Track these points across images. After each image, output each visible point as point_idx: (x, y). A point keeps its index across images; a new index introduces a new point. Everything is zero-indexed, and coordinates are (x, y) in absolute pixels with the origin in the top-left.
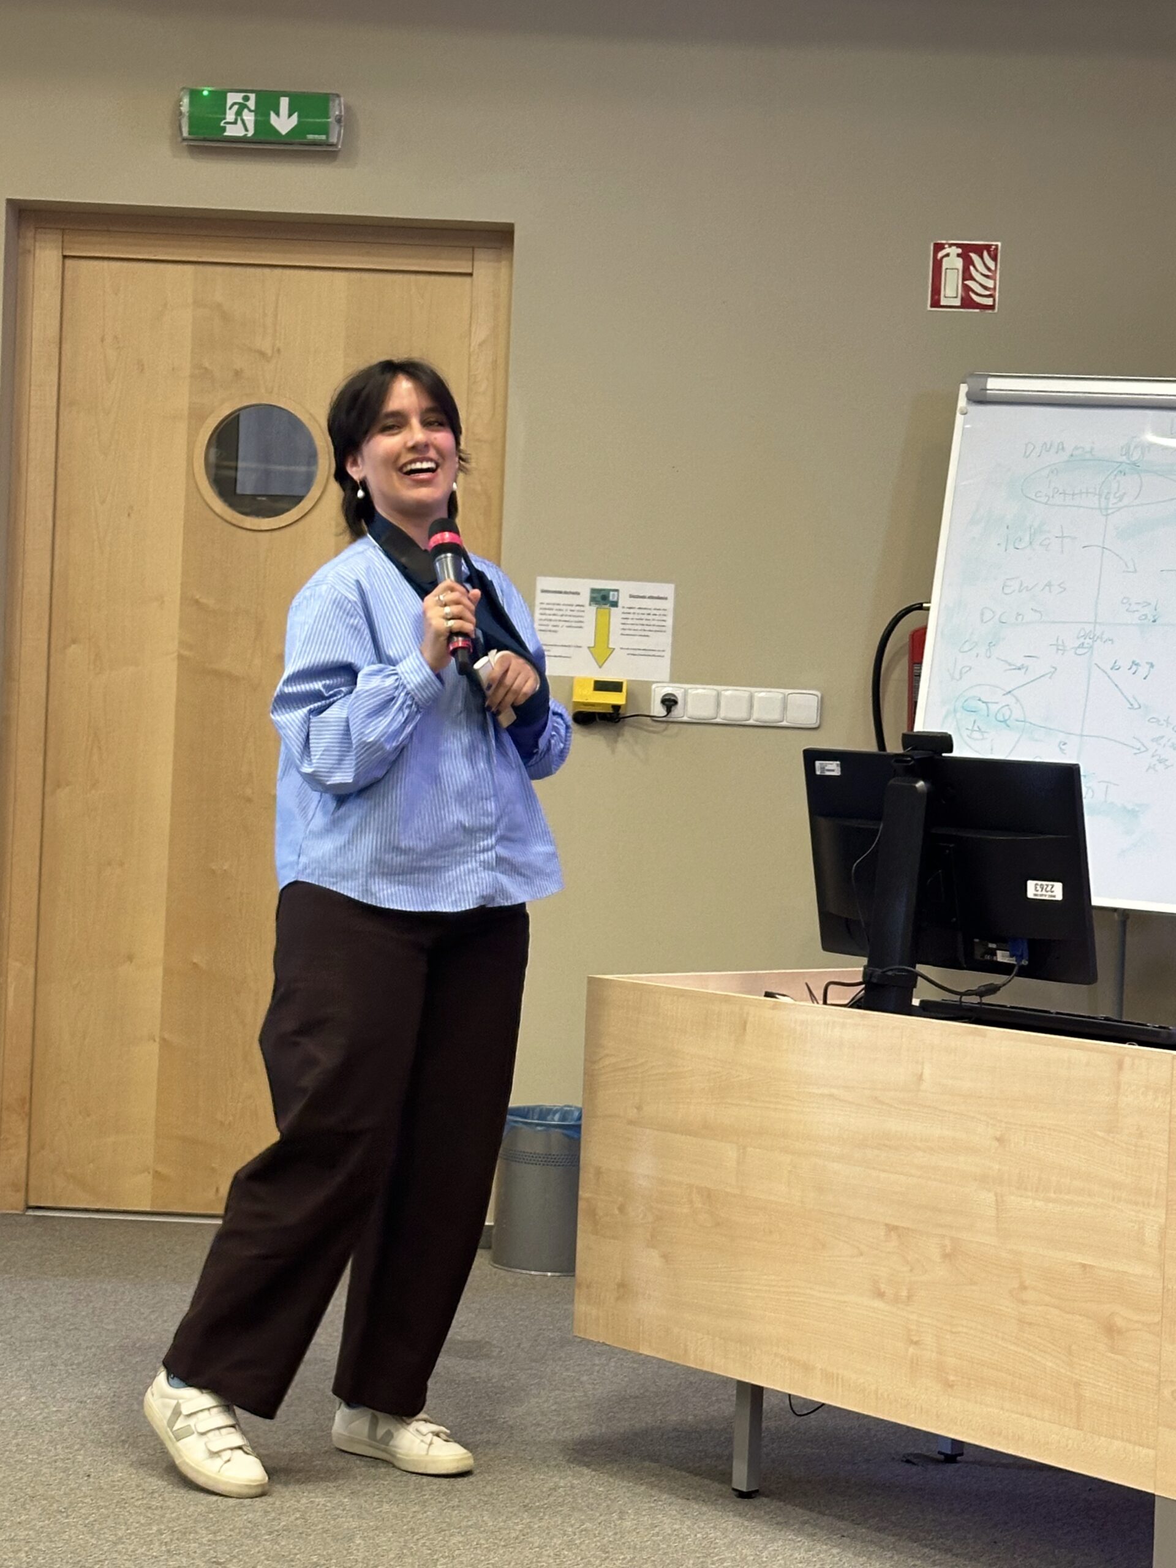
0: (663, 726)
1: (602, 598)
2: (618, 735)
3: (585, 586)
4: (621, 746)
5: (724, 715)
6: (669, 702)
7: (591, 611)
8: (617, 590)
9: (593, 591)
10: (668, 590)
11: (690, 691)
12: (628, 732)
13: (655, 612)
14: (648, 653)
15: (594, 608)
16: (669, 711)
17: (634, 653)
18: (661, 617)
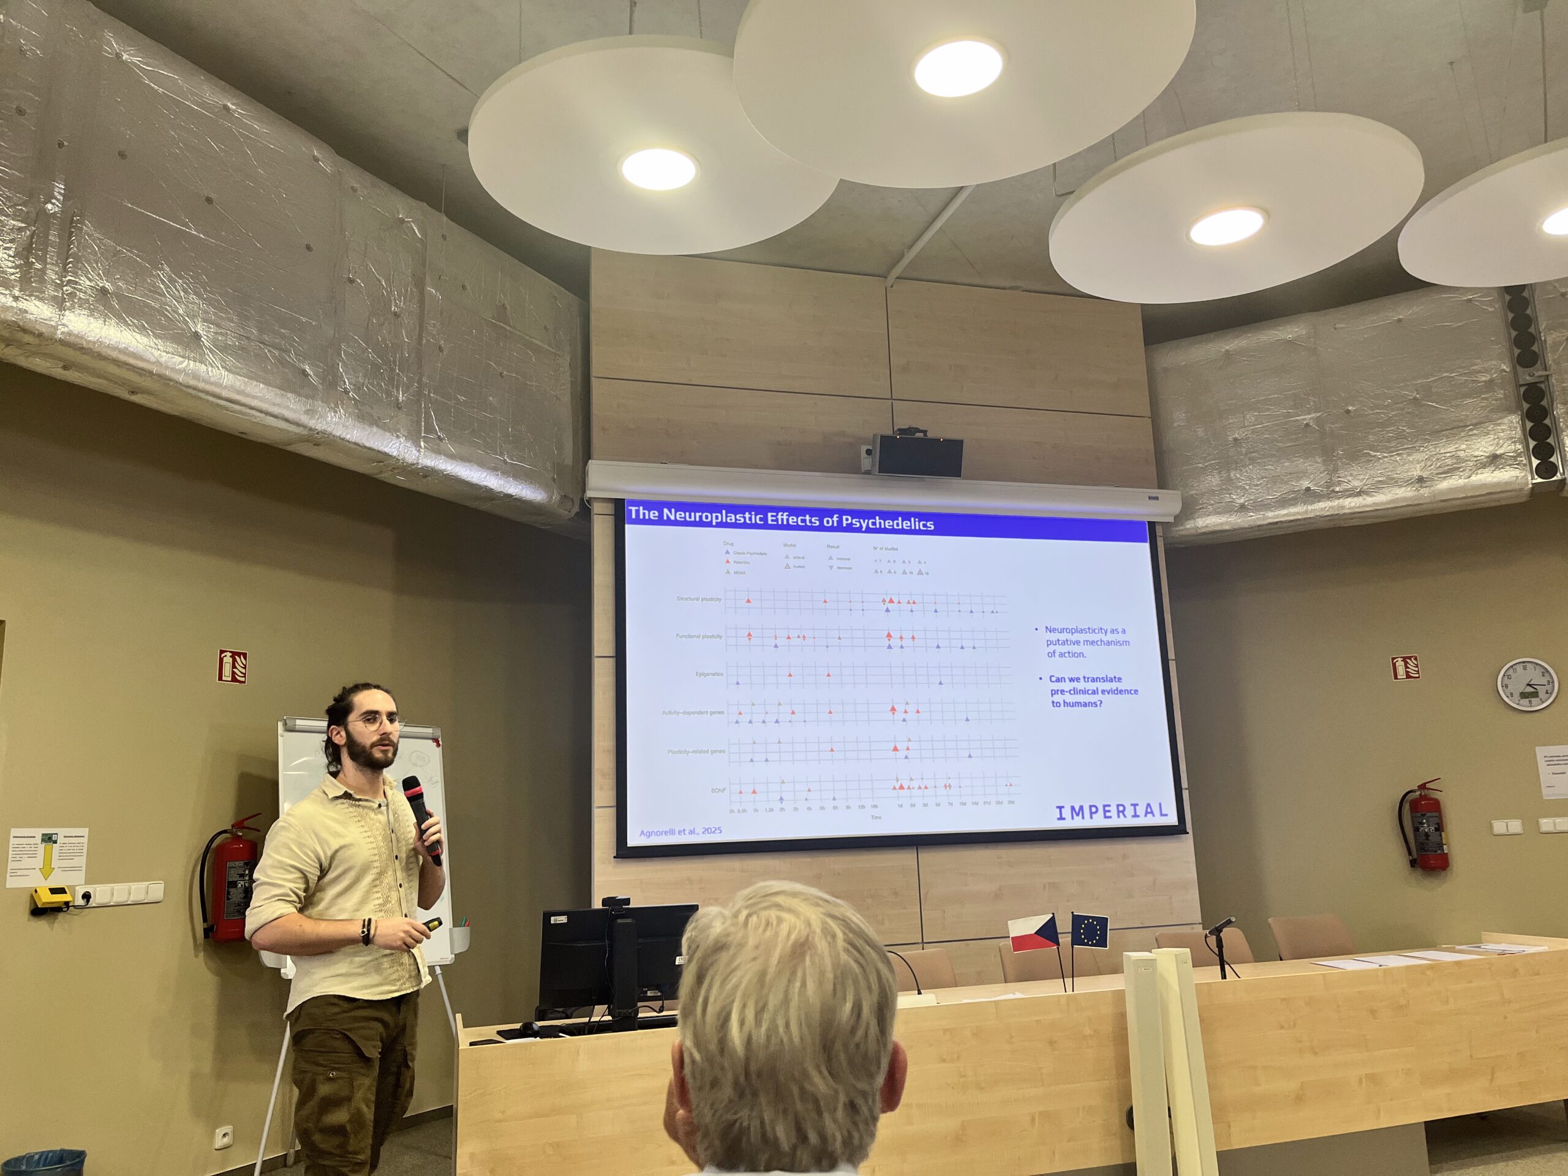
0: (80, 910)
1: (48, 839)
3: (38, 832)
4: (56, 925)
5: (115, 900)
6: (87, 896)
7: (42, 847)
8: (57, 834)
9: (43, 835)
11: (98, 889)
13: (78, 845)
14: (74, 869)
15: (44, 845)
18: (81, 848)
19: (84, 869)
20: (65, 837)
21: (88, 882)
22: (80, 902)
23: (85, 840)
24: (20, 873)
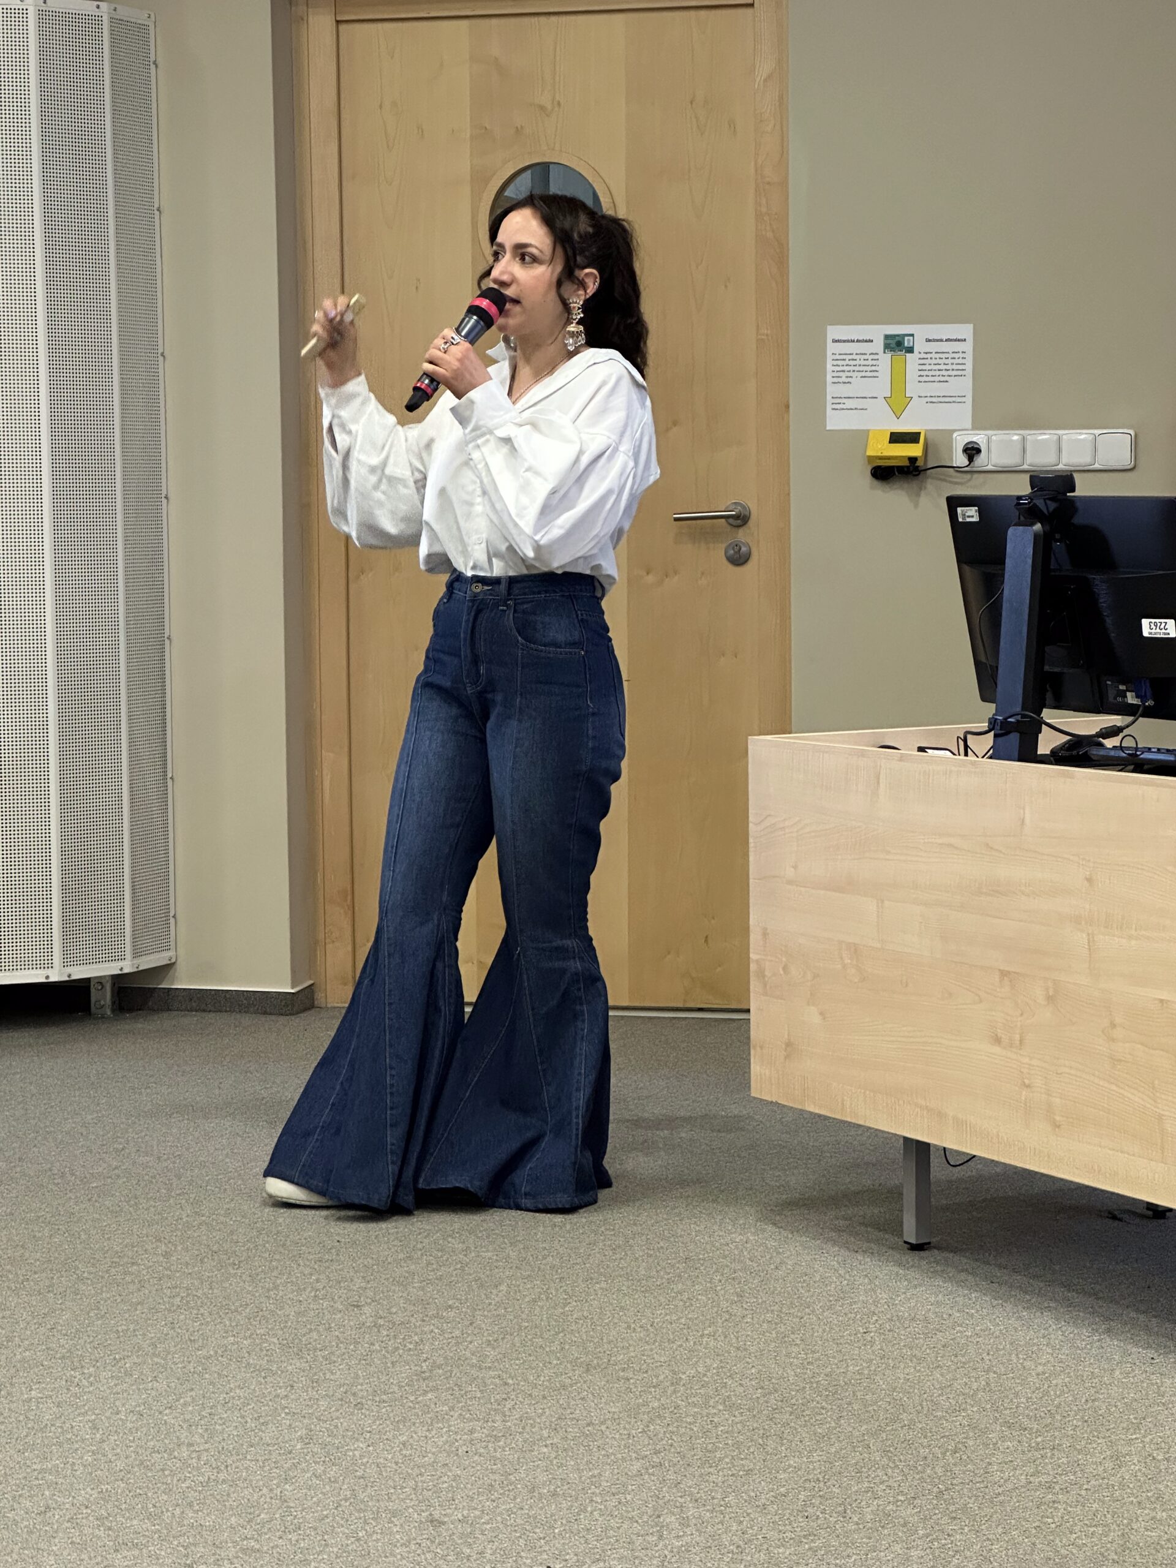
1: (897, 345)
2: (921, 489)
5: (1031, 461)
6: (972, 451)
7: (885, 359)
8: (912, 335)
9: (887, 337)
11: (993, 438)
13: (954, 355)
14: (947, 399)
15: (889, 355)
16: (971, 459)
17: (933, 400)
18: (960, 361)
19: (969, 399)
20: (928, 340)
21: (978, 424)
22: (961, 460)
23: (968, 347)
24: (849, 404)
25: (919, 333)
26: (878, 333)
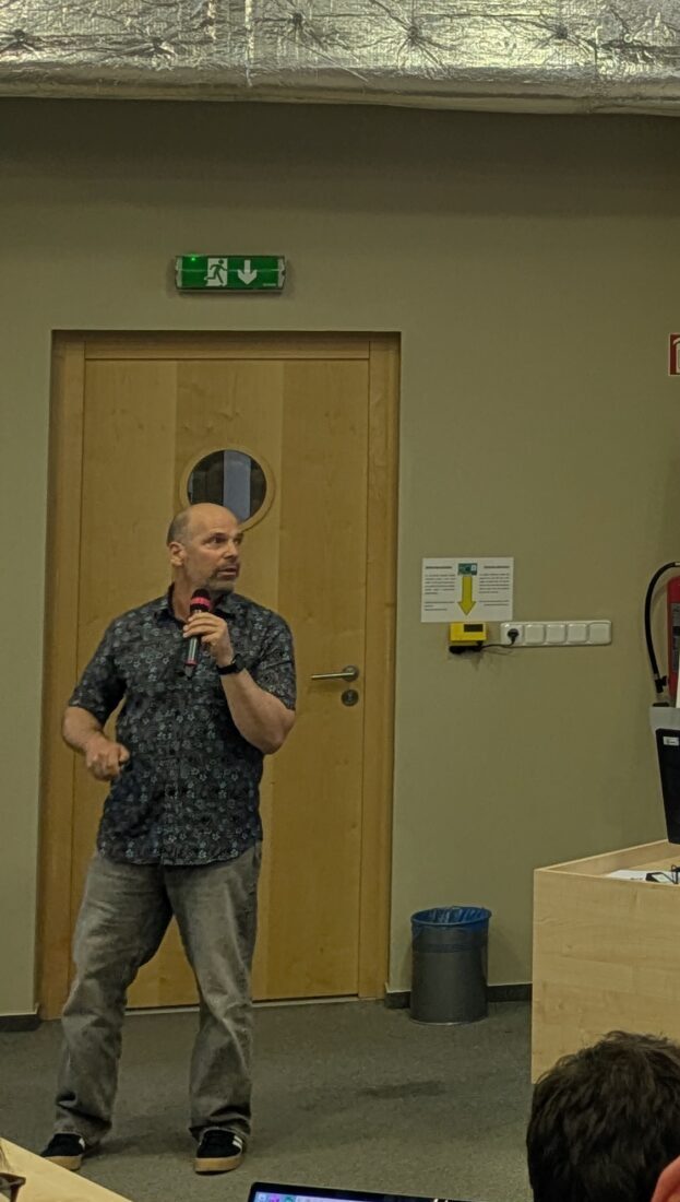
0: (509, 650)
1: (466, 570)
2: (480, 657)
4: (482, 664)
5: (550, 639)
6: (513, 634)
7: (459, 579)
8: (476, 564)
9: (460, 565)
10: (509, 561)
11: (526, 626)
12: (486, 655)
13: (502, 577)
14: (498, 603)
15: (461, 577)
16: (513, 640)
17: (488, 604)
18: (506, 580)
19: (511, 603)
20: (486, 567)
21: (516, 618)
22: (506, 640)
23: (510, 571)
24: (436, 606)
25: (481, 563)
26: (455, 562)
